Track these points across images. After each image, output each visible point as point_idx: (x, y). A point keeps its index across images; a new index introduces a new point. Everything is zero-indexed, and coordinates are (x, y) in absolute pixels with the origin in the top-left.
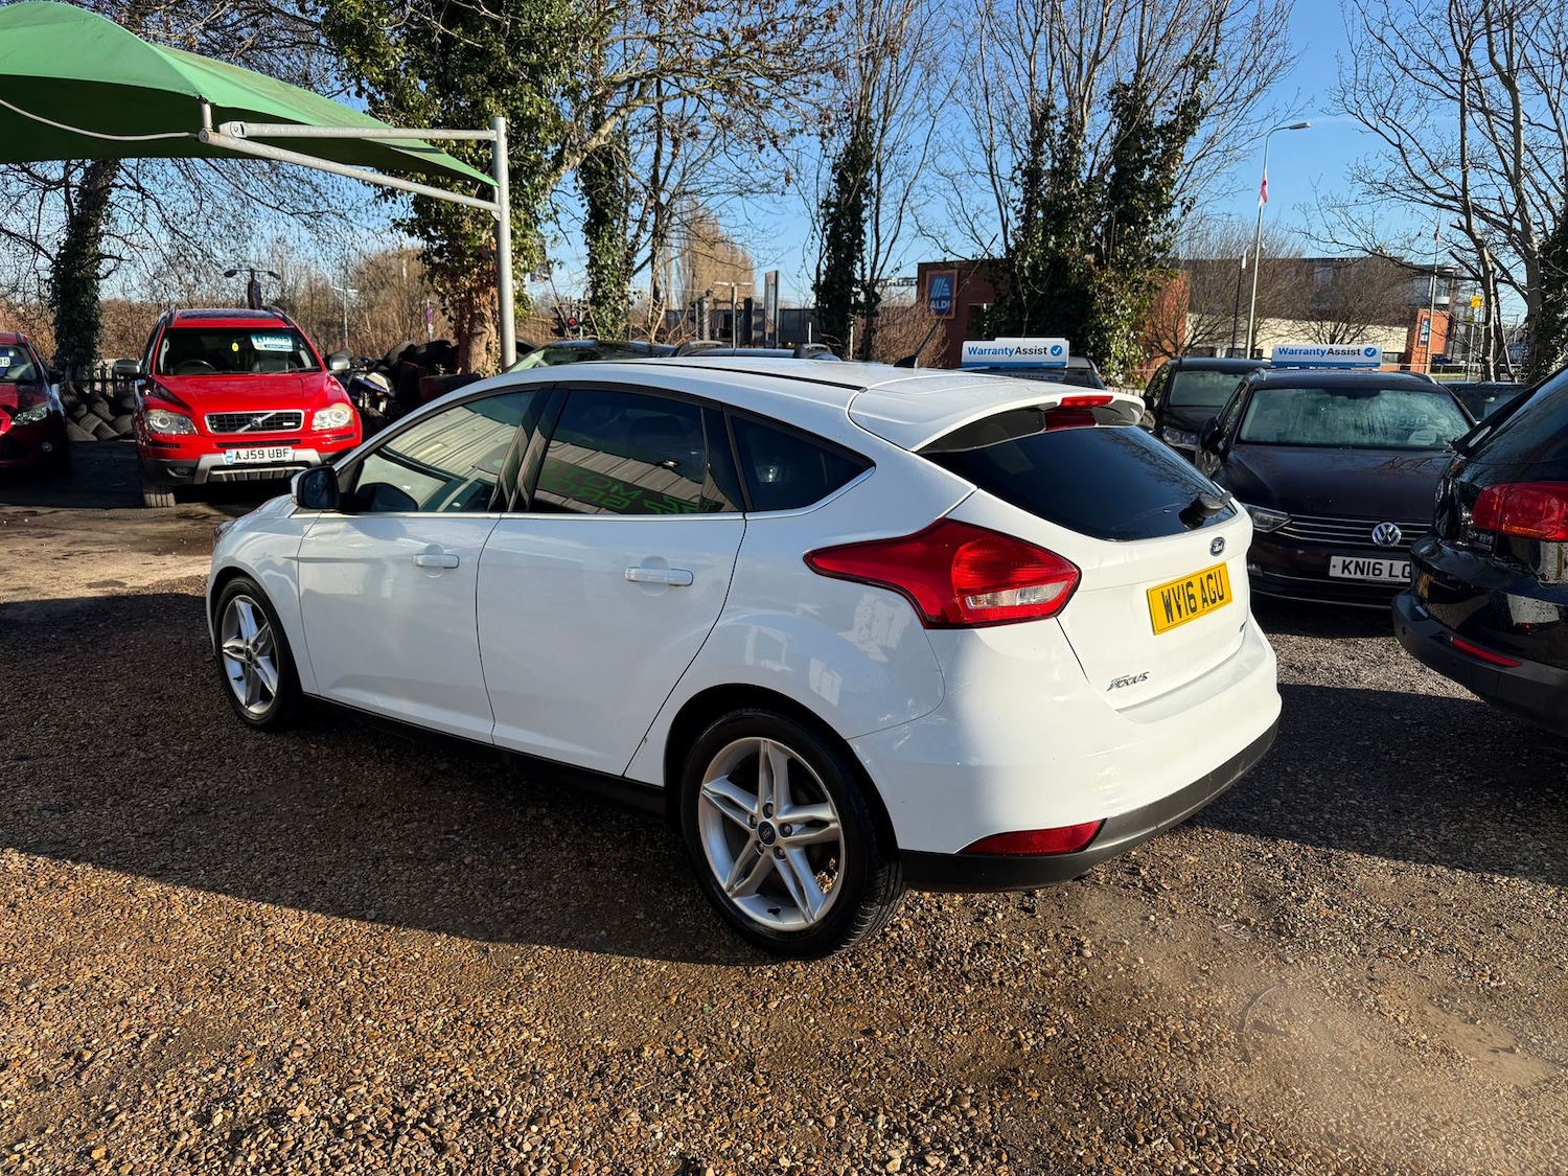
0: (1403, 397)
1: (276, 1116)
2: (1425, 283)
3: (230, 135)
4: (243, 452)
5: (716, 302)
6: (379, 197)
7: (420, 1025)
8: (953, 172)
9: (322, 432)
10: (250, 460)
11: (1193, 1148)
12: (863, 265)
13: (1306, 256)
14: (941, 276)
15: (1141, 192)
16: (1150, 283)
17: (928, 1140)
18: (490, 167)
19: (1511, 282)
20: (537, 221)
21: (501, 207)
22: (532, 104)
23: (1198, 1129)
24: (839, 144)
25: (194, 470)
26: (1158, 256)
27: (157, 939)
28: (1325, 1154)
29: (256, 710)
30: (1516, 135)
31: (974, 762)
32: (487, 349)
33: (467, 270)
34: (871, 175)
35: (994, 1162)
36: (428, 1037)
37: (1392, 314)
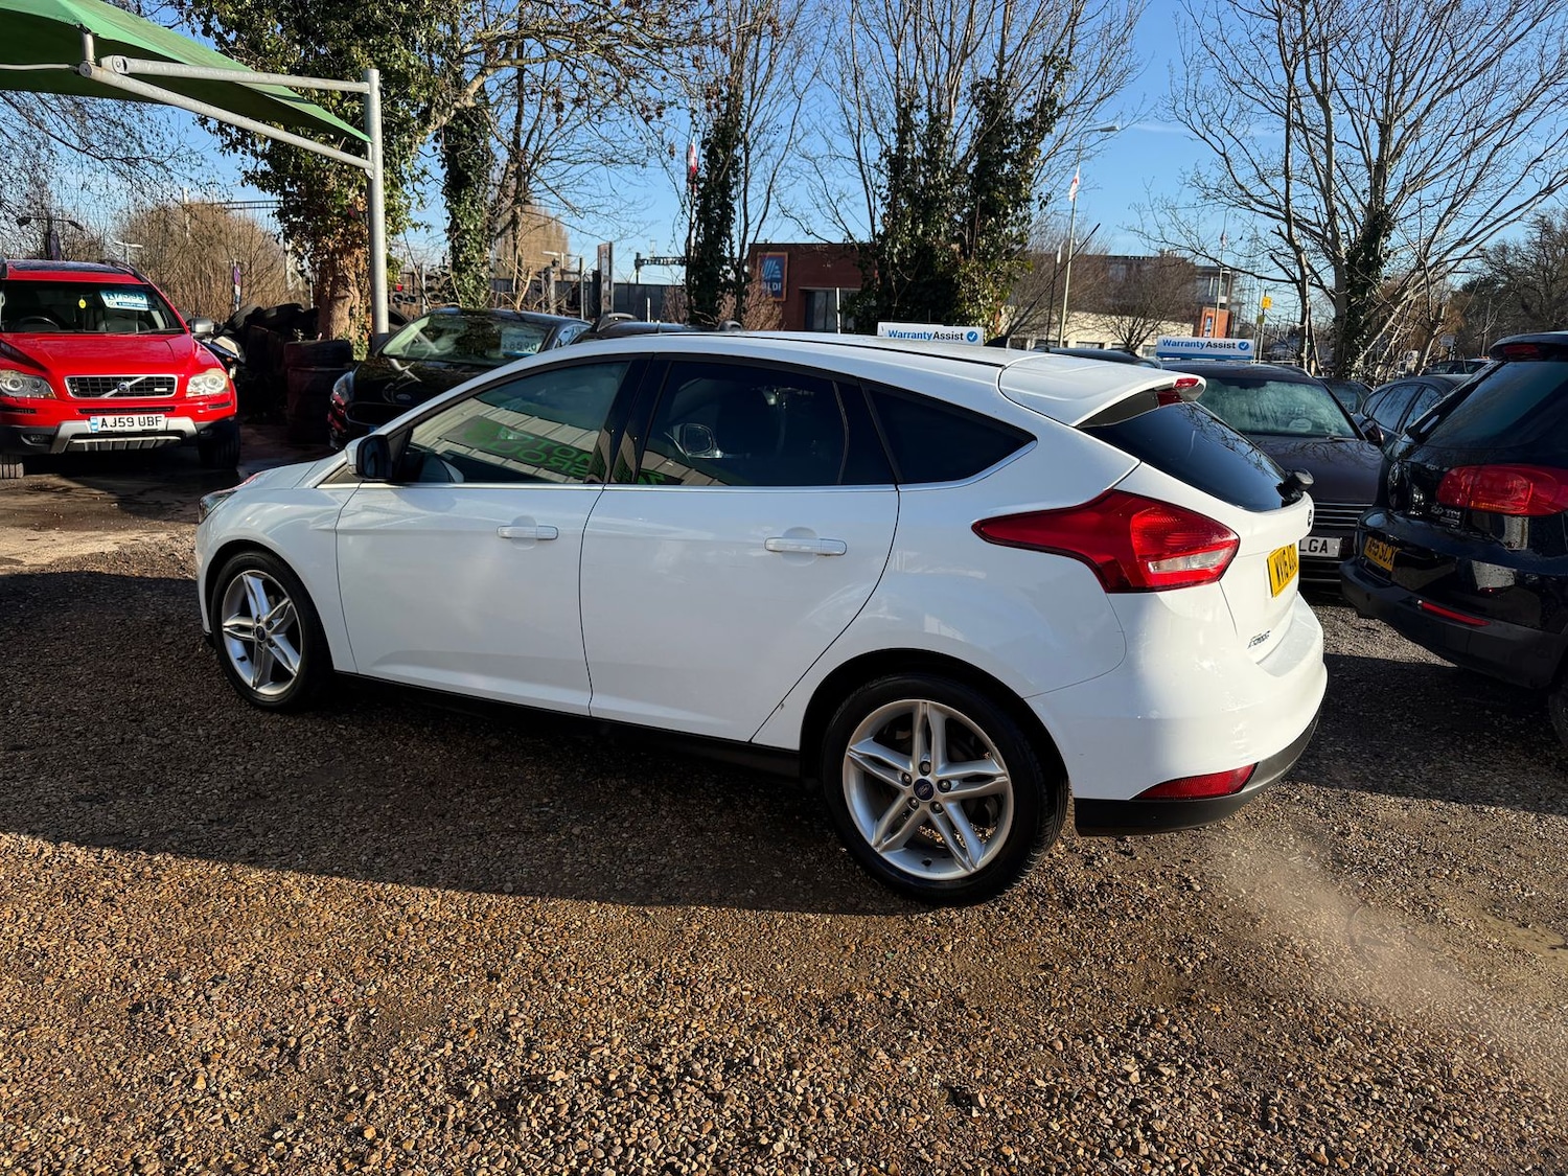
0: (1286, 388)
1: (537, 1083)
2: (1204, 283)
3: (111, 70)
4: (110, 419)
5: (563, 272)
6: (227, 146)
7: (625, 988)
8: (814, 155)
9: (195, 399)
10: (118, 429)
11: (1368, 1044)
12: (731, 243)
13: (1111, 253)
14: (771, 258)
15: (1002, 185)
16: (1010, 274)
17: (1150, 1054)
18: (361, 122)
19: (1321, 286)
20: (403, 181)
21: (374, 164)
22: (403, 58)
23: (1364, 1027)
24: (706, 122)
25: (52, 438)
26: (1016, 247)
27: (295, 924)
28: (1471, 1040)
29: (268, 691)
30: (1328, 153)
31: (1154, 715)
32: (351, 314)
33: (329, 231)
34: (739, 151)
35: (1216, 1067)
36: (640, 999)
37: (1184, 311)
